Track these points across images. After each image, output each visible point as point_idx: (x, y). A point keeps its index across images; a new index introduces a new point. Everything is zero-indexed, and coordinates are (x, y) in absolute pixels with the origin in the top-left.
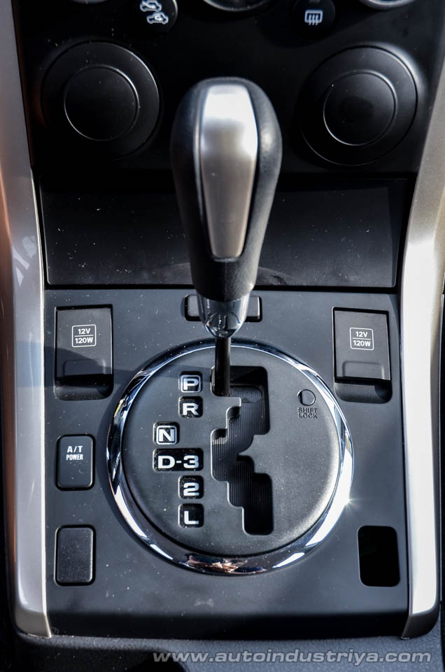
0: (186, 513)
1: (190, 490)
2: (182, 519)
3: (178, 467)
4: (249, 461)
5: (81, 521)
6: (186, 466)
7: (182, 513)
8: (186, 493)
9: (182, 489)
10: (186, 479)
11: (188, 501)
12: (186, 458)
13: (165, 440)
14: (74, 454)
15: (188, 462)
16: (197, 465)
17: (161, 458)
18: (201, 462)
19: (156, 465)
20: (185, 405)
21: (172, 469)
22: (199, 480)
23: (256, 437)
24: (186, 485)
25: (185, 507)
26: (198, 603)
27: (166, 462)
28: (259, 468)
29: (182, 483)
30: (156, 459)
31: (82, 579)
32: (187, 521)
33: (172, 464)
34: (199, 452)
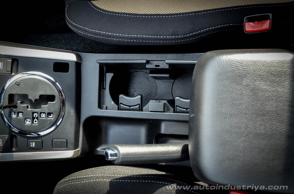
0: (49, 117)
1: (43, 115)
2: (51, 118)
3: (37, 118)
4: (36, 100)
5: (51, 142)
6: (37, 116)
7: (49, 118)
8: (44, 117)
9: (43, 118)
10: (40, 116)
11: (46, 116)
12: (35, 116)
13: (29, 121)
14: (33, 145)
15: (36, 116)
16: (37, 114)
17: (35, 123)
18: (36, 113)
19: (36, 124)
20: (20, 116)
21: (38, 120)
22: (41, 113)
23: (29, 98)
24: (42, 116)
25: (48, 117)
26: (72, 114)
27: (36, 121)
28: (38, 98)
29: (42, 118)
30: (35, 124)
31: (66, 142)
32: (52, 116)
33: (36, 120)
34: (33, 113)
